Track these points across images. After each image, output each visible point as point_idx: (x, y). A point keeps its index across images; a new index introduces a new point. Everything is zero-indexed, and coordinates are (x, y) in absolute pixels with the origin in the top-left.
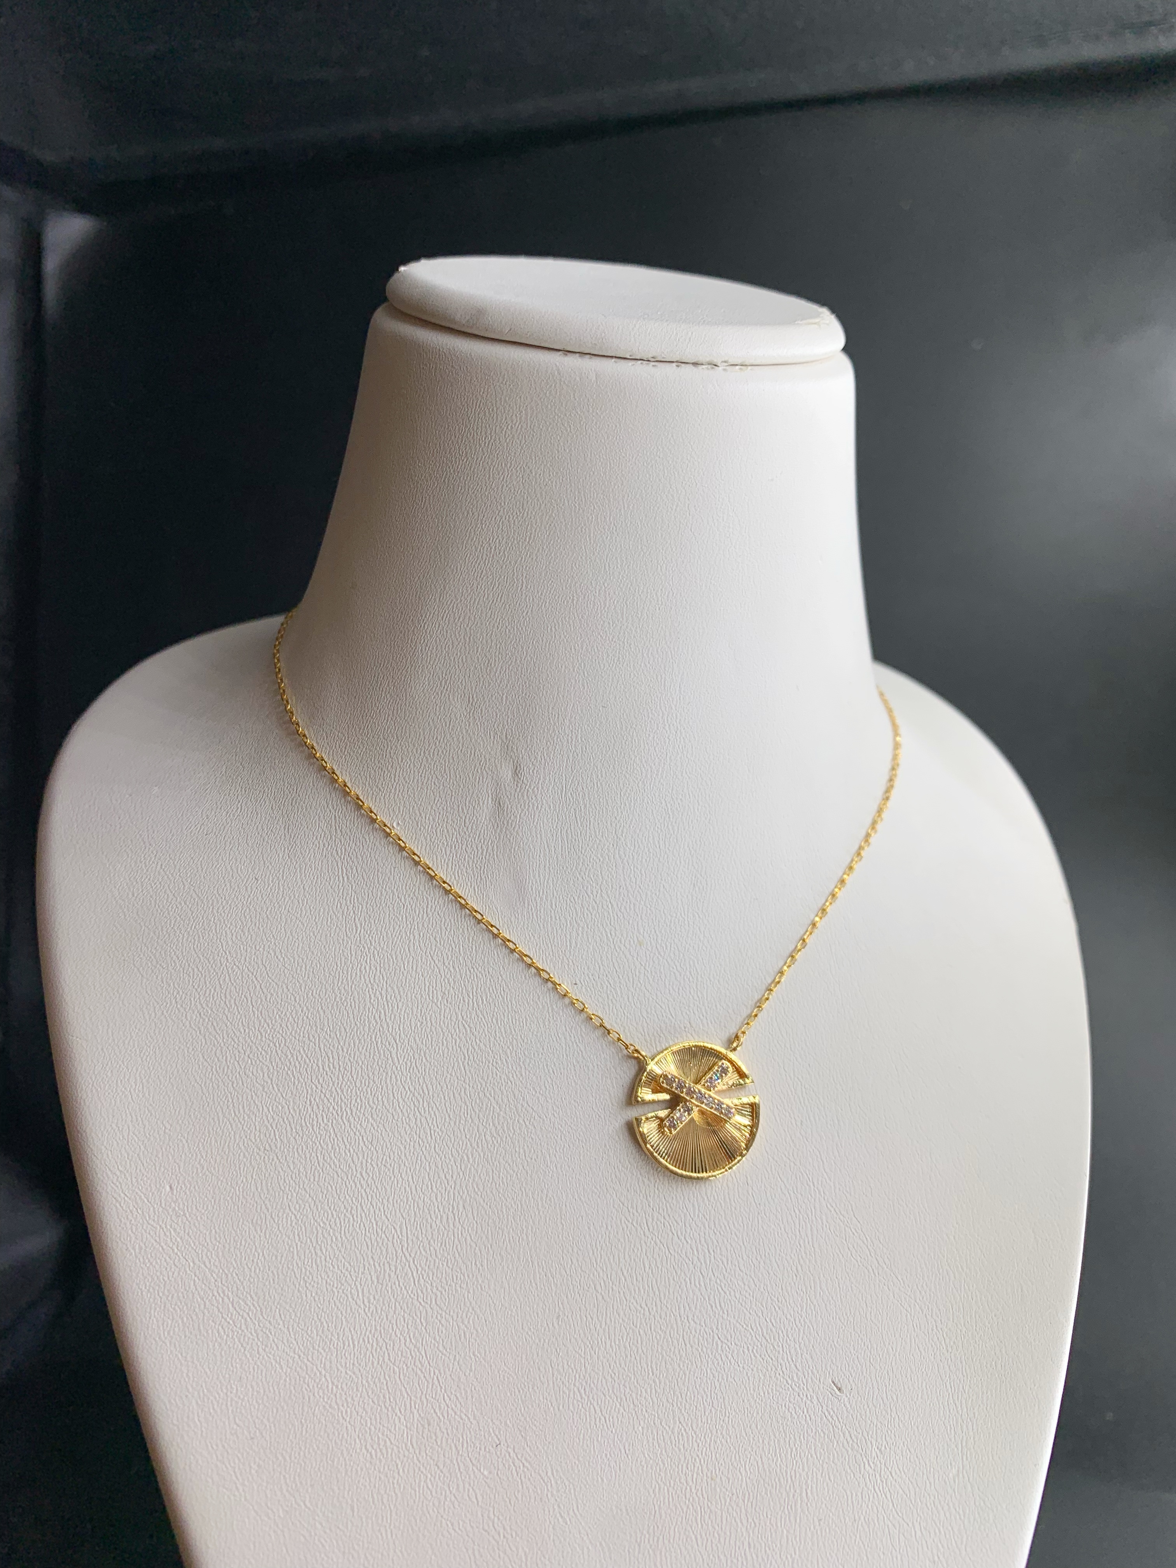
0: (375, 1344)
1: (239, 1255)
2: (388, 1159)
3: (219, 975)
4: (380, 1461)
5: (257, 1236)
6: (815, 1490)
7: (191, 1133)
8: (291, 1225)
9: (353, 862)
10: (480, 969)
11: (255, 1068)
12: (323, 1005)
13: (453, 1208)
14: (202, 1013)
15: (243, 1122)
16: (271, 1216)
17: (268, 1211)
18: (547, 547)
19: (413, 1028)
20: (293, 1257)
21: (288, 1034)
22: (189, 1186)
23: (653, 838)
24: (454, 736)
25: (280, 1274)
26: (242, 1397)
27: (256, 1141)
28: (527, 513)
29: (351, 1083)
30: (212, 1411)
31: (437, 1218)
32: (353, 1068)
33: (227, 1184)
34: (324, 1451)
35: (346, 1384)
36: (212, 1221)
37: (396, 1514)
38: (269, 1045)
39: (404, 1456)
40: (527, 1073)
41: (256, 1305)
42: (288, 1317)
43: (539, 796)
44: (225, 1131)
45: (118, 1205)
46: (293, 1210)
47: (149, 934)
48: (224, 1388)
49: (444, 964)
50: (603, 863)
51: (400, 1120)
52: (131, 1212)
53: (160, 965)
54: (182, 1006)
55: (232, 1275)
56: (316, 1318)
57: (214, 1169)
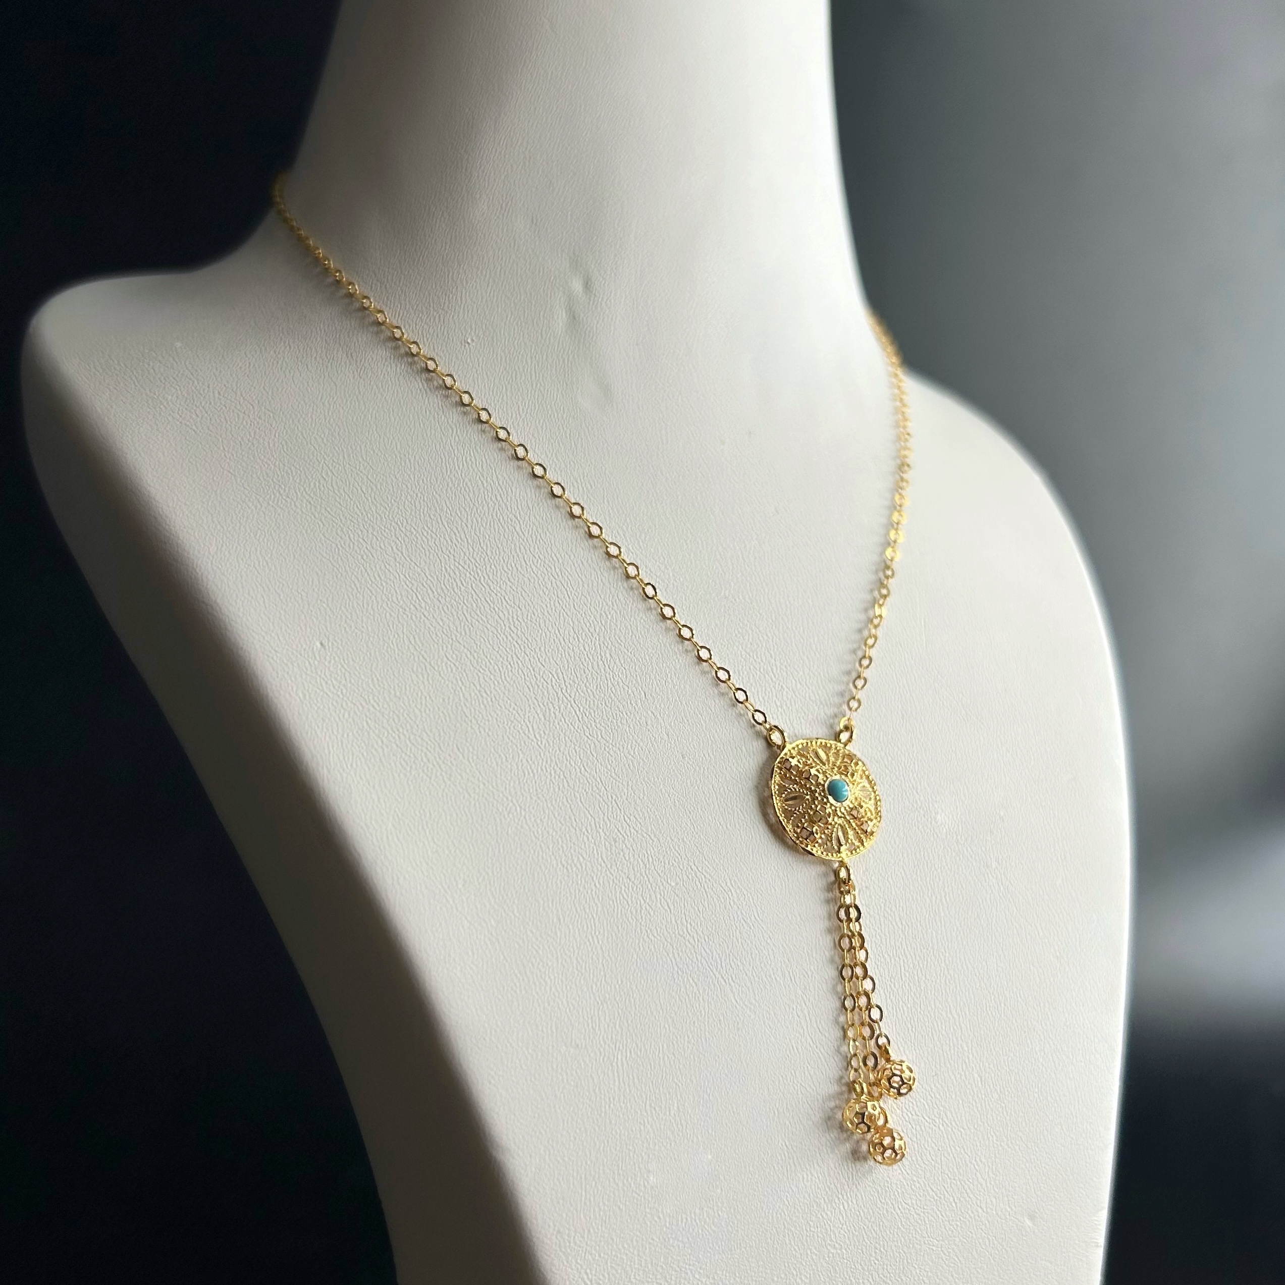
0: (553, 772)
1: (405, 698)
4: (577, 876)
5: (420, 682)
6: (952, 896)
7: (332, 599)
11: (382, 543)
13: (601, 657)
15: (382, 588)
16: (431, 665)
17: (426, 660)
20: (460, 700)
22: (340, 642)
24: (520, 256)
25: (450, 713)
26: (436, 820)
27: (400, 602)
29: (482, 553)
30: (410, 833)
31: (588, 664)
33: (381, 639)
34: (523, 867)
35: (533, 808)
36: (371, 670)
37: (600, 922)
38: (391, 524)
39: (597, 869)
41: (433, 741)
42: (466, 751)
43: (612, 308)
44: (366, 596)
45: (271, 660)
46: (451, 659)
48: (417, 812)
52: (287, 666)
55: (403, 716)
56: (493, 750)
57: (363, 627)
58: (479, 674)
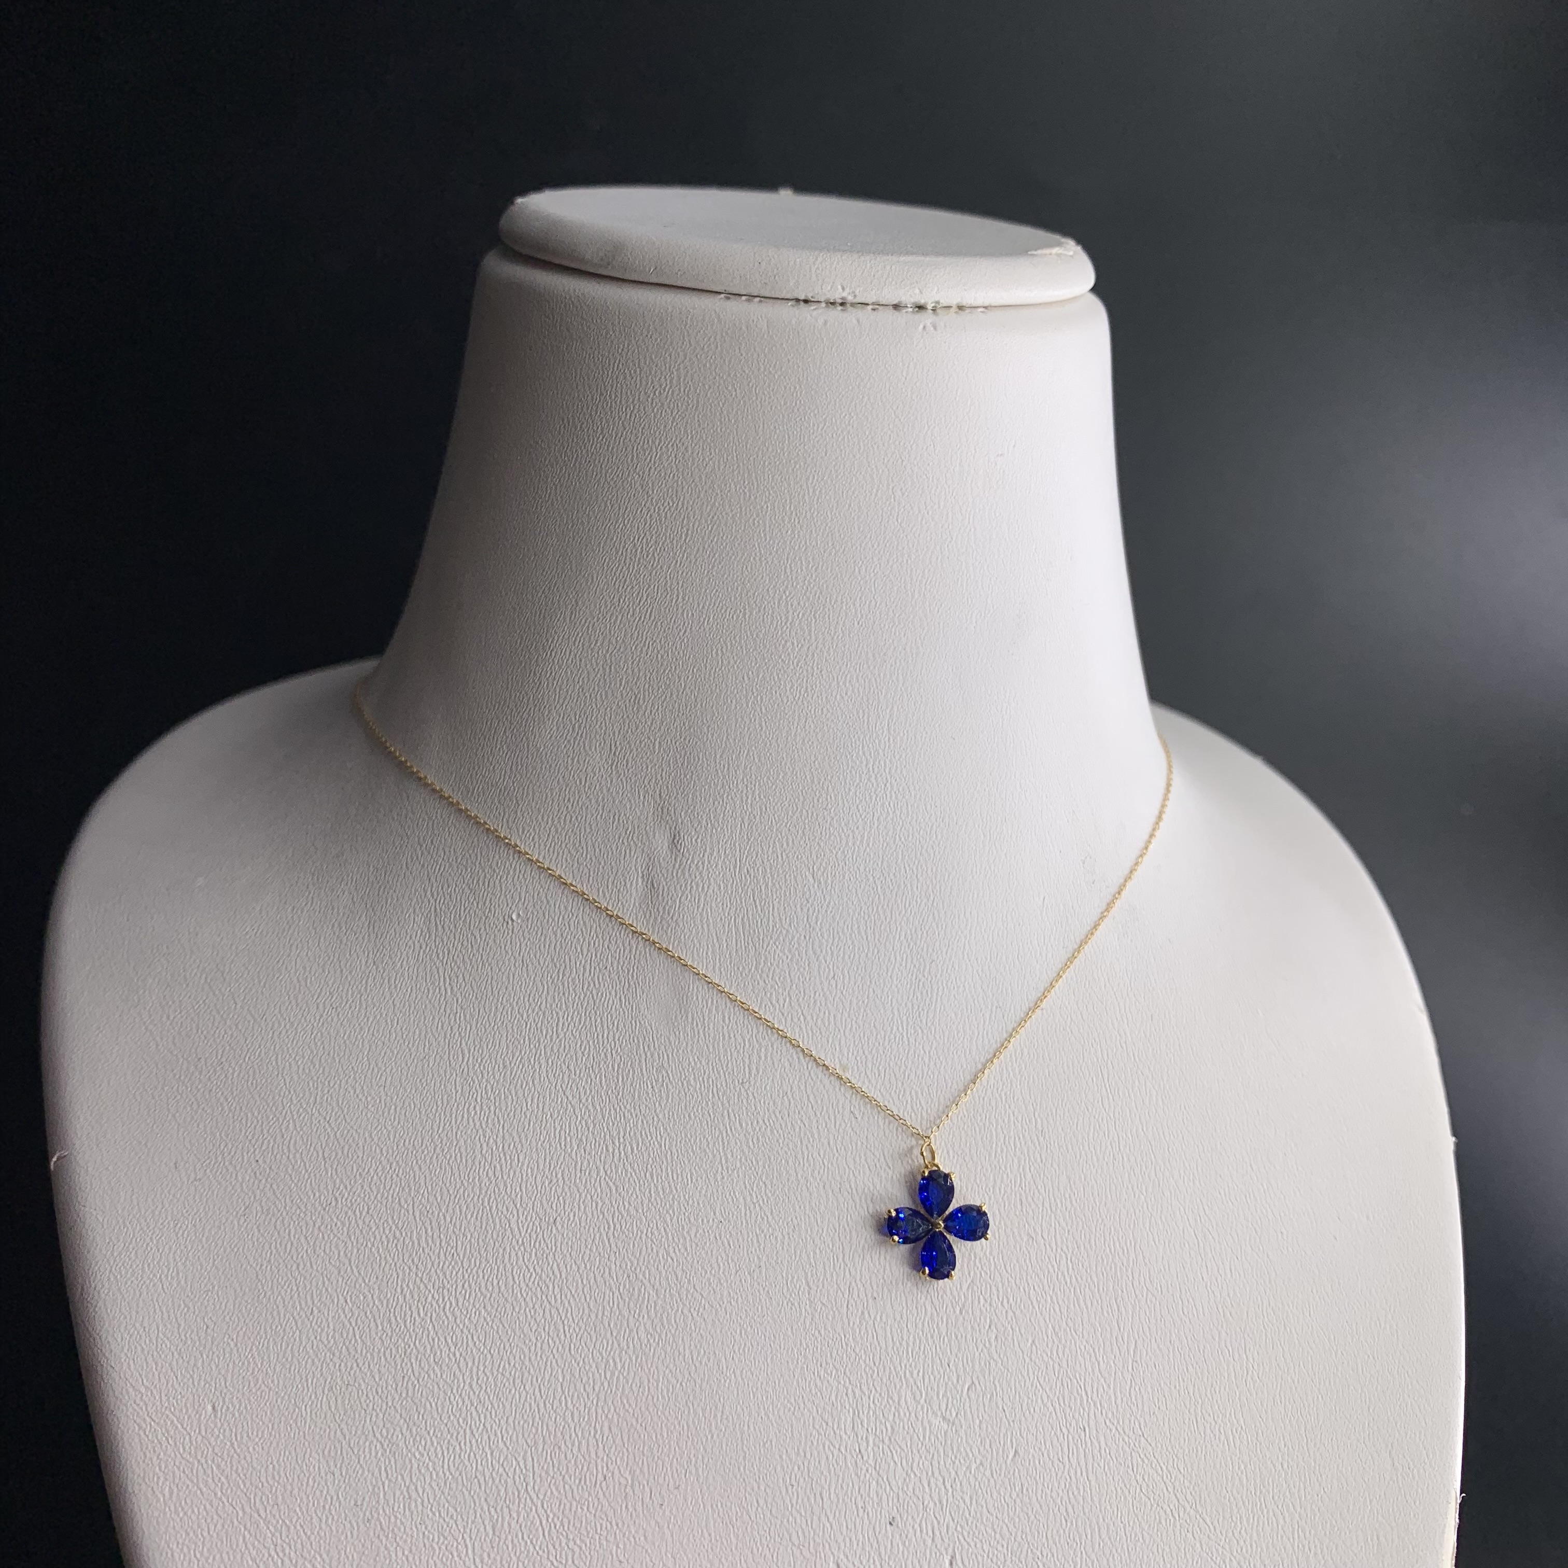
1: (305, 1500)
2: (507, 1366)
3: (281, 1120)
5: (330, 1473)
7: (241, 1333)
8: (376, 1457)
9: (459, 968)
10: (628, 1106)
11: (328, 1245)
12: (419, 1158)
13: (596, 1432)
14: (258, 1174)
15: (311, 1319)
16: (349, 1445)
18: (709, 546)
19: (539, 1188)
20: (378, 1502)
21: (372, 1198)
22: (237, 1407)
23: (859, 927)
24: (591, 797)
25: (361, 1523)
27: (329, 1342)
28: (683, 504)
29: (456, 1263)
31: (573, 1445)
32: (459, 1243)
33: (290, 1402)
36: (268, 1452)
40: (694, 1246)
43: (705, 873)
44: (288, 1330)
45: (142, 1433)
47: (188, 1069)
49: (580, 1101)
50: (791, 960)
51: (522, 1311)
52: (160, 1443)
53: (203, 1109)
54: (231, 1163)
55: (295, 1528)
57: (273, 1381)
58: (413, 1461)
